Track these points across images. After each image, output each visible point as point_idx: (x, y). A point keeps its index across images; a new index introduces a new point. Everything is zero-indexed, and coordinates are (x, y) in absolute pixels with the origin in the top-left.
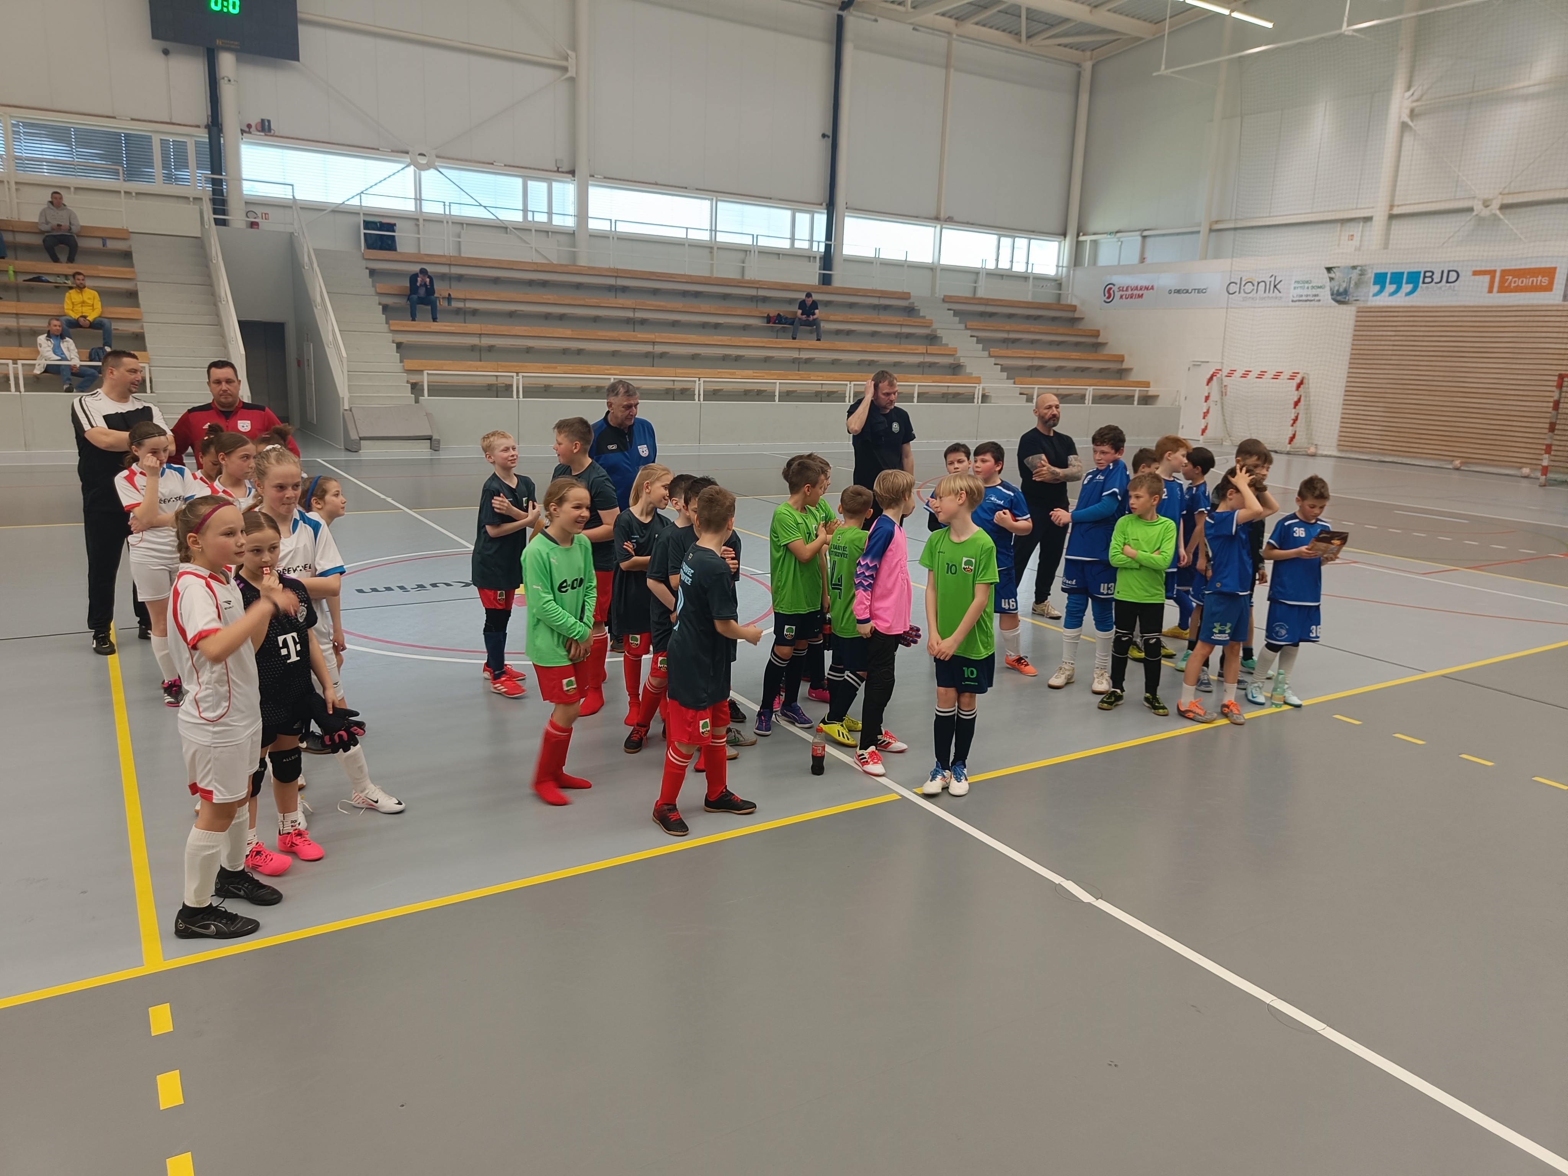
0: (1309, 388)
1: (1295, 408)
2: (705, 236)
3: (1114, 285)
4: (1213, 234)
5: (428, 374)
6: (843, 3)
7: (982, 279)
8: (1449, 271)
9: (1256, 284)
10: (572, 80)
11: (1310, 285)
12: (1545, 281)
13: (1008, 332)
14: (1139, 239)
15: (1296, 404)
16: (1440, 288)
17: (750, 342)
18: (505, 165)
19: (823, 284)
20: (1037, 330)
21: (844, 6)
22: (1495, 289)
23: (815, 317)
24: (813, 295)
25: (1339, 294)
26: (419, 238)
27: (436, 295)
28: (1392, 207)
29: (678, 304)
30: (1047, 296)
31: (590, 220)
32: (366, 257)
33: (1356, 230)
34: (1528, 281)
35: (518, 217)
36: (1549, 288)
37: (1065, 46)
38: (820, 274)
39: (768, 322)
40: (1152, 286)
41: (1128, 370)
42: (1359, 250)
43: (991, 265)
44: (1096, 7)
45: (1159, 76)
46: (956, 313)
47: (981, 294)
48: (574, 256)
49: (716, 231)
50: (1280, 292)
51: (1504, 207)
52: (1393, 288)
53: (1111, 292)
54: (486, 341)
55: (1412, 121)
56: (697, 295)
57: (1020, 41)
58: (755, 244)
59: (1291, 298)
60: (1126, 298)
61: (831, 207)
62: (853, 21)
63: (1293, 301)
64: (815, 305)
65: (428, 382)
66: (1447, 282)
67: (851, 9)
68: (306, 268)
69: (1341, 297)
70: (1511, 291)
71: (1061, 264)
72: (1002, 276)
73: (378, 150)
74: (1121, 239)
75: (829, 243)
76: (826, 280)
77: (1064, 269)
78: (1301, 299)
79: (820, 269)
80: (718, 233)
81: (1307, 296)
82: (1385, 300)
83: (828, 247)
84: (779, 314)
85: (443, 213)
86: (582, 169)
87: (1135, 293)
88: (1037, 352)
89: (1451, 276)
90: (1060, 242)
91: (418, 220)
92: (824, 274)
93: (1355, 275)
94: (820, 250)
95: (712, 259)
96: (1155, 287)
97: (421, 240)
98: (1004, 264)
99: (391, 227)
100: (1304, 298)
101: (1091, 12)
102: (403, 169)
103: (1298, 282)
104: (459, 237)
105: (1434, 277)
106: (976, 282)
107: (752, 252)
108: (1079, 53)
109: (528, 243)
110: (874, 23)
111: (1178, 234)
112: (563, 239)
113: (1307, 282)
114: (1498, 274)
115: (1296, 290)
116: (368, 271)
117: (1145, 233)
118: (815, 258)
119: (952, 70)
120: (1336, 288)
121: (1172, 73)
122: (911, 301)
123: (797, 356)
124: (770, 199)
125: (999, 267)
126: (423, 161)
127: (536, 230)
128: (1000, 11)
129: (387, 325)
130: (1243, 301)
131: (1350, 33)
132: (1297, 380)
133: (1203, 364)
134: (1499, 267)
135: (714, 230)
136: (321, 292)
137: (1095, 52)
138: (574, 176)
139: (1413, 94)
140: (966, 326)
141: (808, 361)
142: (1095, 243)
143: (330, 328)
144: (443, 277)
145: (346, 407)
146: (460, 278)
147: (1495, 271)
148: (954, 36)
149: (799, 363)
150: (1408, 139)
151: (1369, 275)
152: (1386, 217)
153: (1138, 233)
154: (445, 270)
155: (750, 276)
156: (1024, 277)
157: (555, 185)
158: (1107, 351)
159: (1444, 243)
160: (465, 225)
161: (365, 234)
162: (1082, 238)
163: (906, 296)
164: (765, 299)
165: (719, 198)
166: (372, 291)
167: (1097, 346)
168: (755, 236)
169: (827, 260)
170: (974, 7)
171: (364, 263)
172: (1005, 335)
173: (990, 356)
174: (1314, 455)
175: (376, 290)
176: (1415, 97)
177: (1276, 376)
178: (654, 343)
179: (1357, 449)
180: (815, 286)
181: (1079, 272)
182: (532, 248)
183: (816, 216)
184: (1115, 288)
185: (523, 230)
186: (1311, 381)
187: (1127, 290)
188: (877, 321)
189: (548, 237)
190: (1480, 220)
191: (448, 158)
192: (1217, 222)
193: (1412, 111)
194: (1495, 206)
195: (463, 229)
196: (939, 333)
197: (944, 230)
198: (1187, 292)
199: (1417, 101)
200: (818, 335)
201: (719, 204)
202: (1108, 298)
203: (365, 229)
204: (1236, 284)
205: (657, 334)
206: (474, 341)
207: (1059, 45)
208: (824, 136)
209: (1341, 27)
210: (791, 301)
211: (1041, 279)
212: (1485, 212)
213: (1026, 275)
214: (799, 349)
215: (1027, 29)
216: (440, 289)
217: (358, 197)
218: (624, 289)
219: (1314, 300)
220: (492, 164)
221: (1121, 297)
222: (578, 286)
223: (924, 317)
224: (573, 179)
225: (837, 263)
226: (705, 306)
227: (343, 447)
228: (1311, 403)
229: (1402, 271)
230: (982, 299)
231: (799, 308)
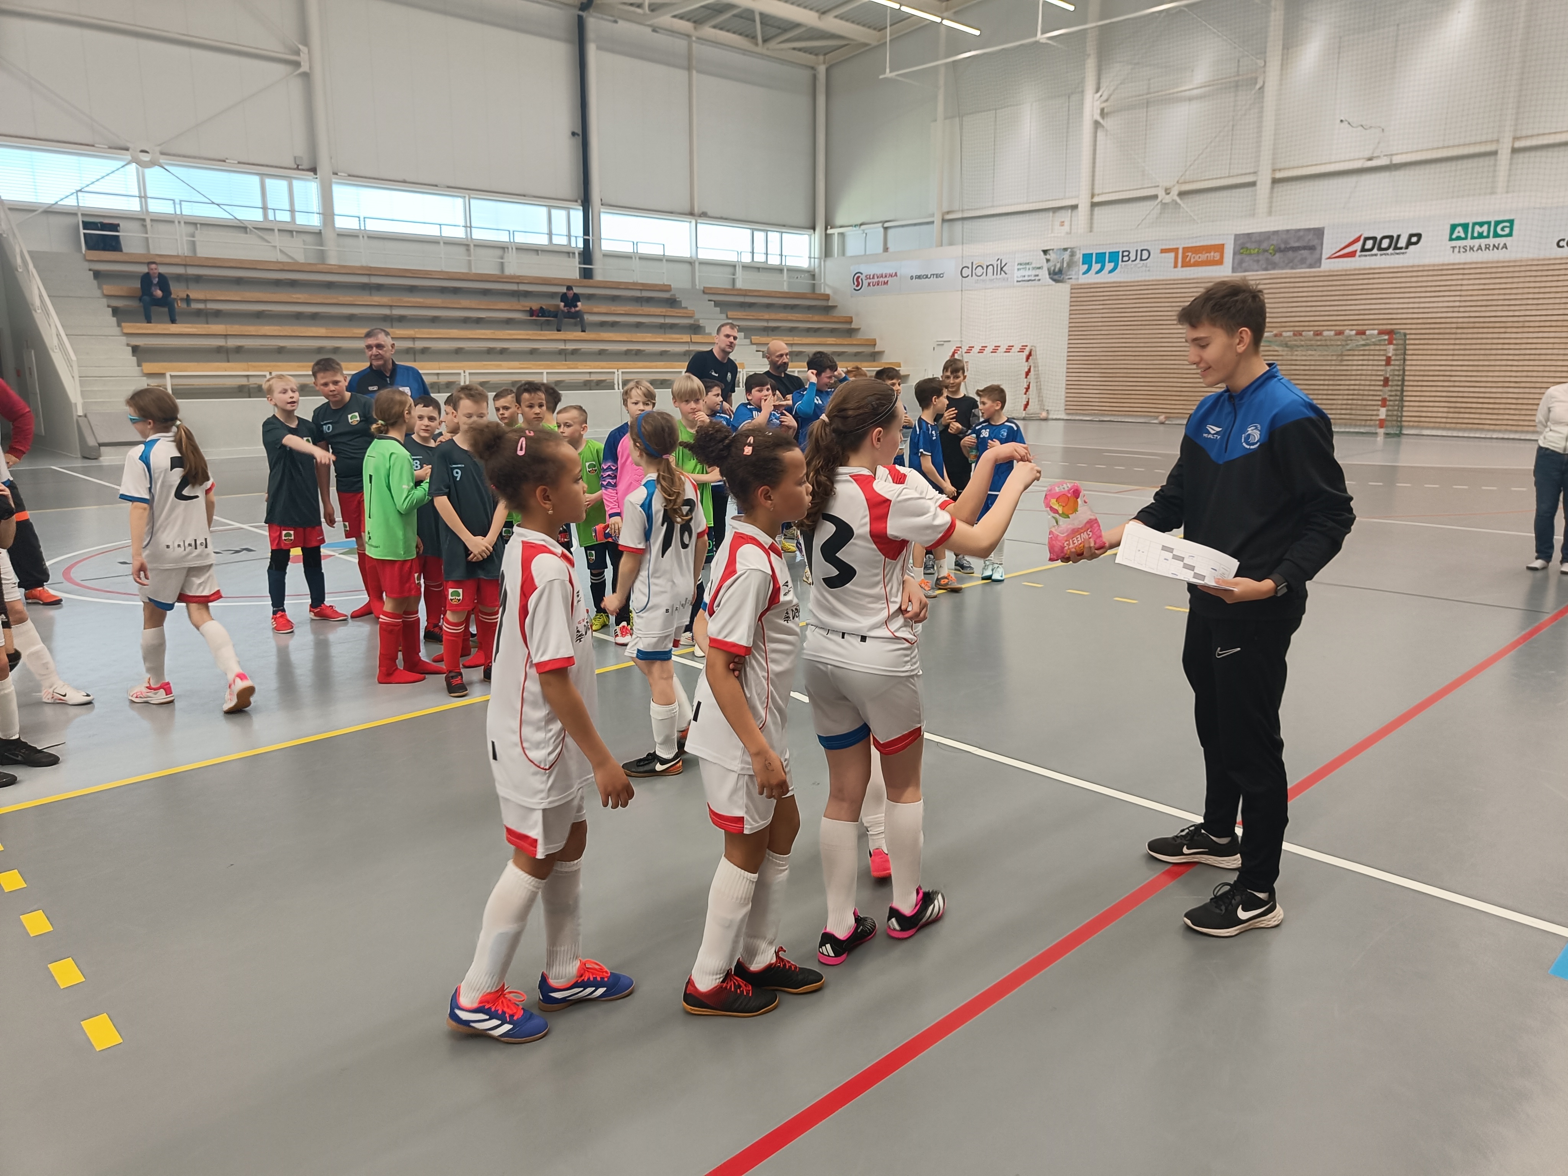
0: (1037, 359)
1: (1026, 377)
2: (459, 233)
3: (862, 274)
4: (946, 225)
5: (171, 376)
6: (582, 4)
7: (739, 270)
8: (1142, 250)
9: (985, 268)
10: (306, 76)
11: (1031, 267)
12: (1217, 256)
13: (767, 320)
14: (882, 230)
15: (1027, 373)
16: (1136, 265)
17: (514, 334)
18: (239, 163)
19: (585, 278)
20: (794, 318)
21: (584, 7)
22: (1180, 264)
23: (577, 309)
24: (574, 288)
25: (1055, 273)
26: (147, 239)
27: (172, 296)
28: (1093, 196)
29: (437, 301)
30: (802, 286)
31: (337, 218)
32: (88, 258)
33: (1066, 216)
34: (1203, 257)
35: (256, 216)
36: (1220, 262)
37: (800, 50)
38: (580, 268)
39: (532, 316)
40: (896, 273)
41: (881, 353)
42: (1070, 233)
43: (746, 259)
44: (824, 13)
45: (885, 78)
46: (717, 304)
47: (739, 285)
48: (322, 254)
49: (471, 227)
50: (1006, 274)
51: (1181, 194)
52: (1099, 266)
53: (860, 280)
54: (232, 343)
55: (1103, 118)
56: (456, 291)
57: (757, 44)
58: (512, 241)
59: (1016, 279)
60: (873, 286)
61: (586, 203)
62: (593, 22)
63: (1017, 281)
64: (577, 298)
65: (172, 385)
66: (1141, 260)
67: (591, 10)
68: (20, 270)
69: (1057, 275)
70: (1191, 266)
71: (813, 256)
72: (759, 268)
73: (93, 146)
74: (866, 232)
75: (587, 237)
76: (587, 274)
77: (816, 260)
78: (1024, 279)
79: (580, 263)
80: (473, 229)
81: (1029, 276)
82: (1092, 278)
83: (586, 242)
84: (541, 308)
85: (173, 212)
86: (324, 166)
87: (881, 281)
88: (795, 338)
89: (1143, 255)
90: (810, 236)
91: (144, 220)
92: (584, 268)
93: (1066, 256)
94: (578, 246)
95: (469, 255)
96: (898, 274)
97: (150, 241)
98: (760, 258)
99: (115, 227)
100: (1026, 278)
101: (819, 18)
102: (123, 167)
103: (1021, 264)
104: (193, 236)
105: (1130, 255)
106: (734, 275)
107: (510, 249)
108: (812, 57)
109: (269, 242)
110: (615, 25)
111: (915, 225)
112: (309, 238)
113: (1028, 264)
114: (1180, 251)
115: (1019, 272)
116: (91, 273)
117: (886, 225)
118: (574, 253)
119: (694, 72)
120: (1053, 268)
121: (898, 75)
122: (672, 293)
123: (563, 347)
124: (524, 196)
125: (755, 260)
126: (145, 158)
127: (279, 230)
128: (734, 16)
129: (118, 329)
130: (976, 283)
131: (1044, 41)
132: (1027, 352)
133: (945, 343)
134: (1181, 245)
135: (468, 227)
136: (41, 296)
137: (827, 57)
138: (316, 174)
139: (1101, 96)
140: (727, 316)
141: (574, 352)
142: (842, 235)
143: (54, 331)
144: (179, 278)
145: (80, 413)
146: (198, 279)
147: (1178, 249)
148: (694, 39)
149: (565, 355)
150: (1100, 134)
151: (1077, 256)
152: (1090, 204)
153: (880, 225)
154: (180, 270)
155: (510, 271)
156: (779, 270)
157: (295, 183)
158: (860, 336)
159: (1138, 225)
160: (198, 226)
161: (85, 234)
162: (829, 231)
163: (666, 288)
164: (527, 294)
165: (472, 196)
166: (98, 293)
167: (851, 332)
168: (511, 232)
169: (586, 255)
170: (709, 11)
171: (87, 265)
172: (765, 324)
173: (752, 344)
174: (1046, 419)
175: (103, 292)
176: (1104, 97)
177: (1009, 350)
178: (414, 339)
179: (1081, 412)
180: (577, 279)
181: (830, 263)
182: (275, 247)
183: (572, 212)
184: (863, 277)
185: (263, 230)
186: (1038, 353)
187: (873, 278)
188: (640, 312)
189: (293, 236)
190: (1164, 205)
191: (174, 155)
192: (948, 213)
193: (1102, 110)
194: (1174, 192)
195: (197, 229)
196: (702, 323)
197: (699, 225)
198: (927, 277)
199: (1107, 100)
200: (582, 327)
201: (472, 201)
202: (857, 286)
203: (84, 229)
204: (968, 268)
205: (416, 330)
206: (220, 342)
207: (794, 49)
208: (574, 134)
209: (1036, 35)
210: (553, 295)
211: (793, 270)
212: (1167, 199)
213: (781, 267)
214: (565, 341)
215: (762, 32)
216: (177, 291)
217: (74, 196)
218: (379, 288)
219: (1035, 280)
220: (225, 161)
221: (869, 284)
222: (330, 285)
223: (686, 308)
224: (315, 176)
225: (597, 257)
226: (465, 302)
227: (79, 456)
228: (1040, 372)
229: (1104, 251)
230: (740, 290)
231: (561, 301)
